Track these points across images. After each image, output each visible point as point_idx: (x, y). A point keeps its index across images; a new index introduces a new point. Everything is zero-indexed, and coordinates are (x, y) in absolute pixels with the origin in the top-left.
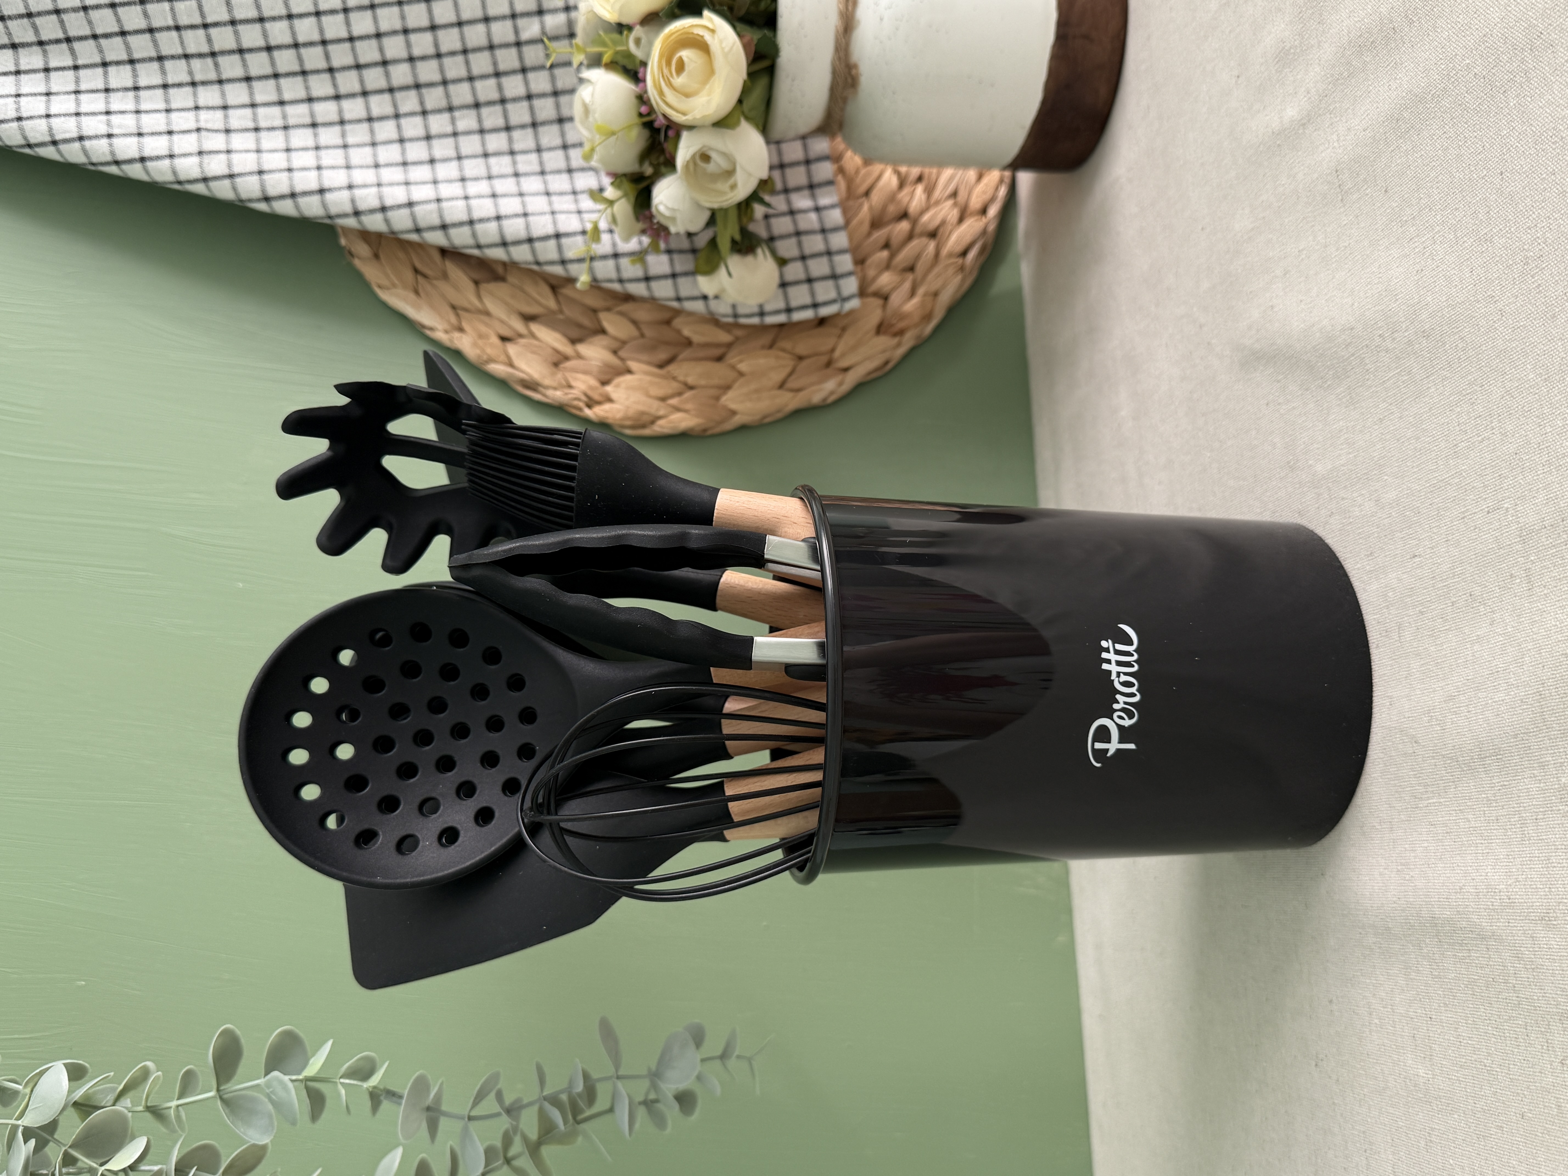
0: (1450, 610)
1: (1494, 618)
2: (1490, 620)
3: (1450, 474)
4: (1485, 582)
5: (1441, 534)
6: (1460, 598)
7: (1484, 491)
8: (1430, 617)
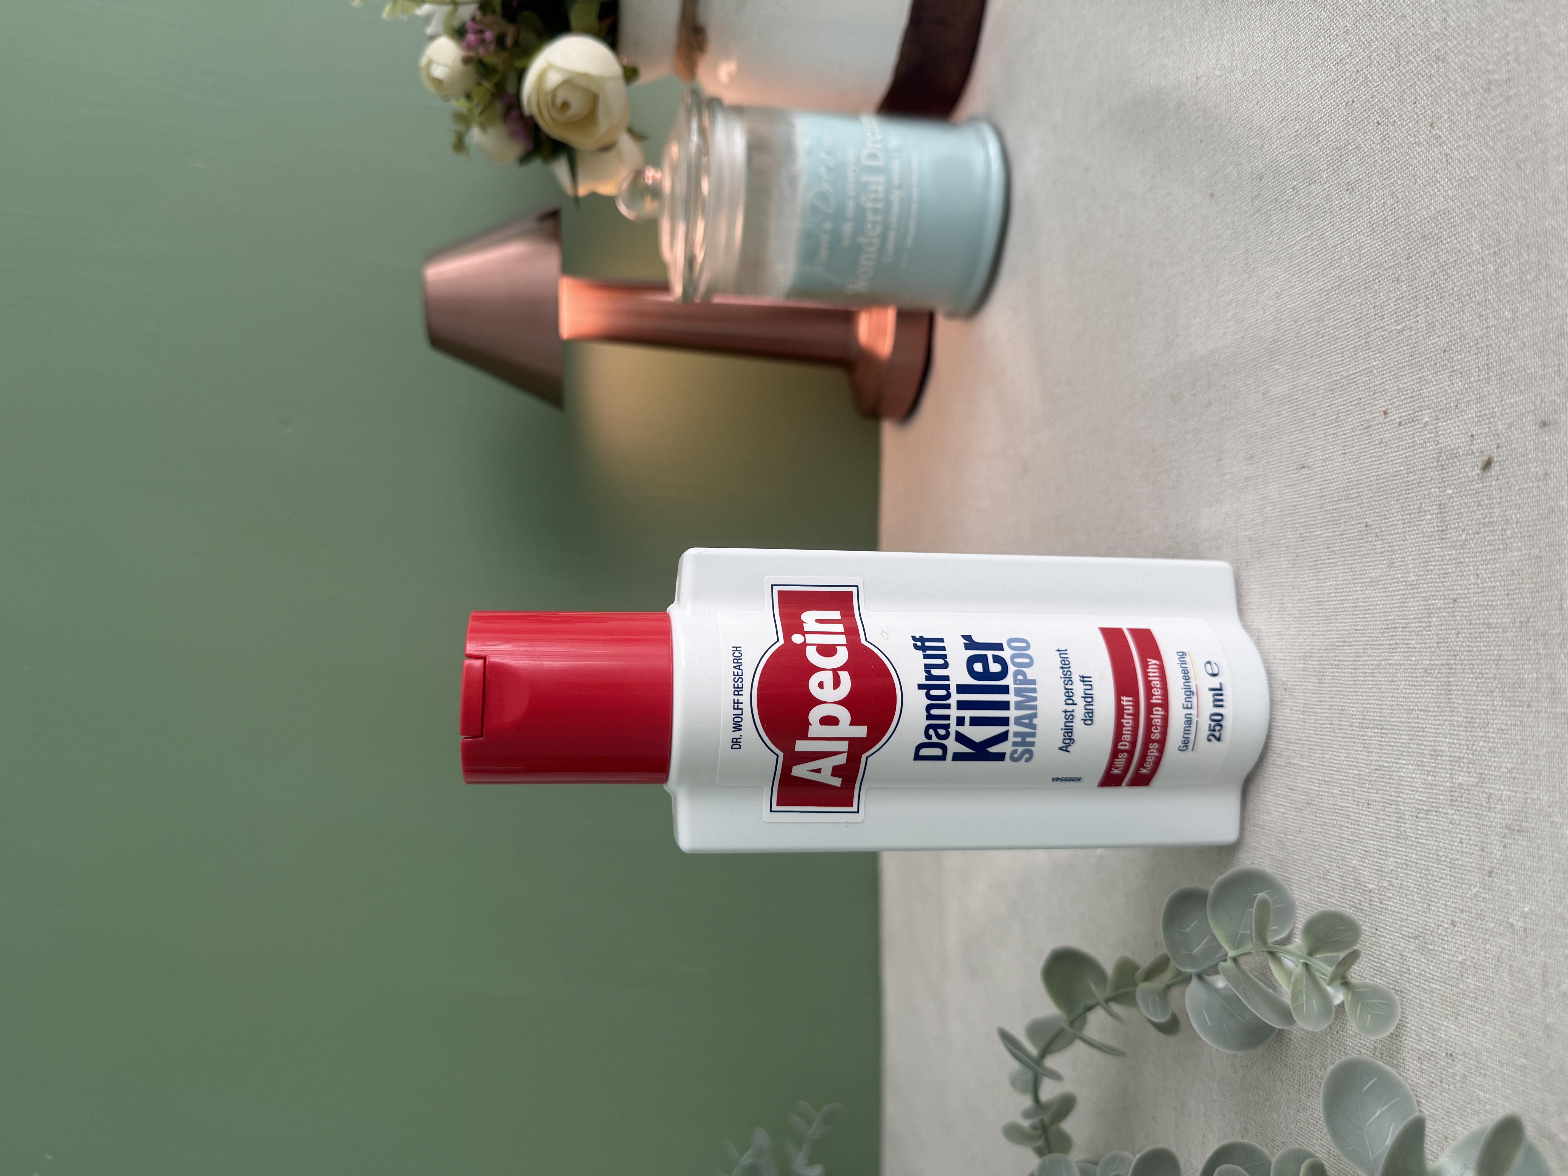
0: (1338, 541)
1: (1393, 559)
2: (1388, 562)
3: (1358, 370)
4: (1387, 513)
5: (1338, 445)
6: (1352, 527)
7: (1397, 395)
8: (1313, 545)
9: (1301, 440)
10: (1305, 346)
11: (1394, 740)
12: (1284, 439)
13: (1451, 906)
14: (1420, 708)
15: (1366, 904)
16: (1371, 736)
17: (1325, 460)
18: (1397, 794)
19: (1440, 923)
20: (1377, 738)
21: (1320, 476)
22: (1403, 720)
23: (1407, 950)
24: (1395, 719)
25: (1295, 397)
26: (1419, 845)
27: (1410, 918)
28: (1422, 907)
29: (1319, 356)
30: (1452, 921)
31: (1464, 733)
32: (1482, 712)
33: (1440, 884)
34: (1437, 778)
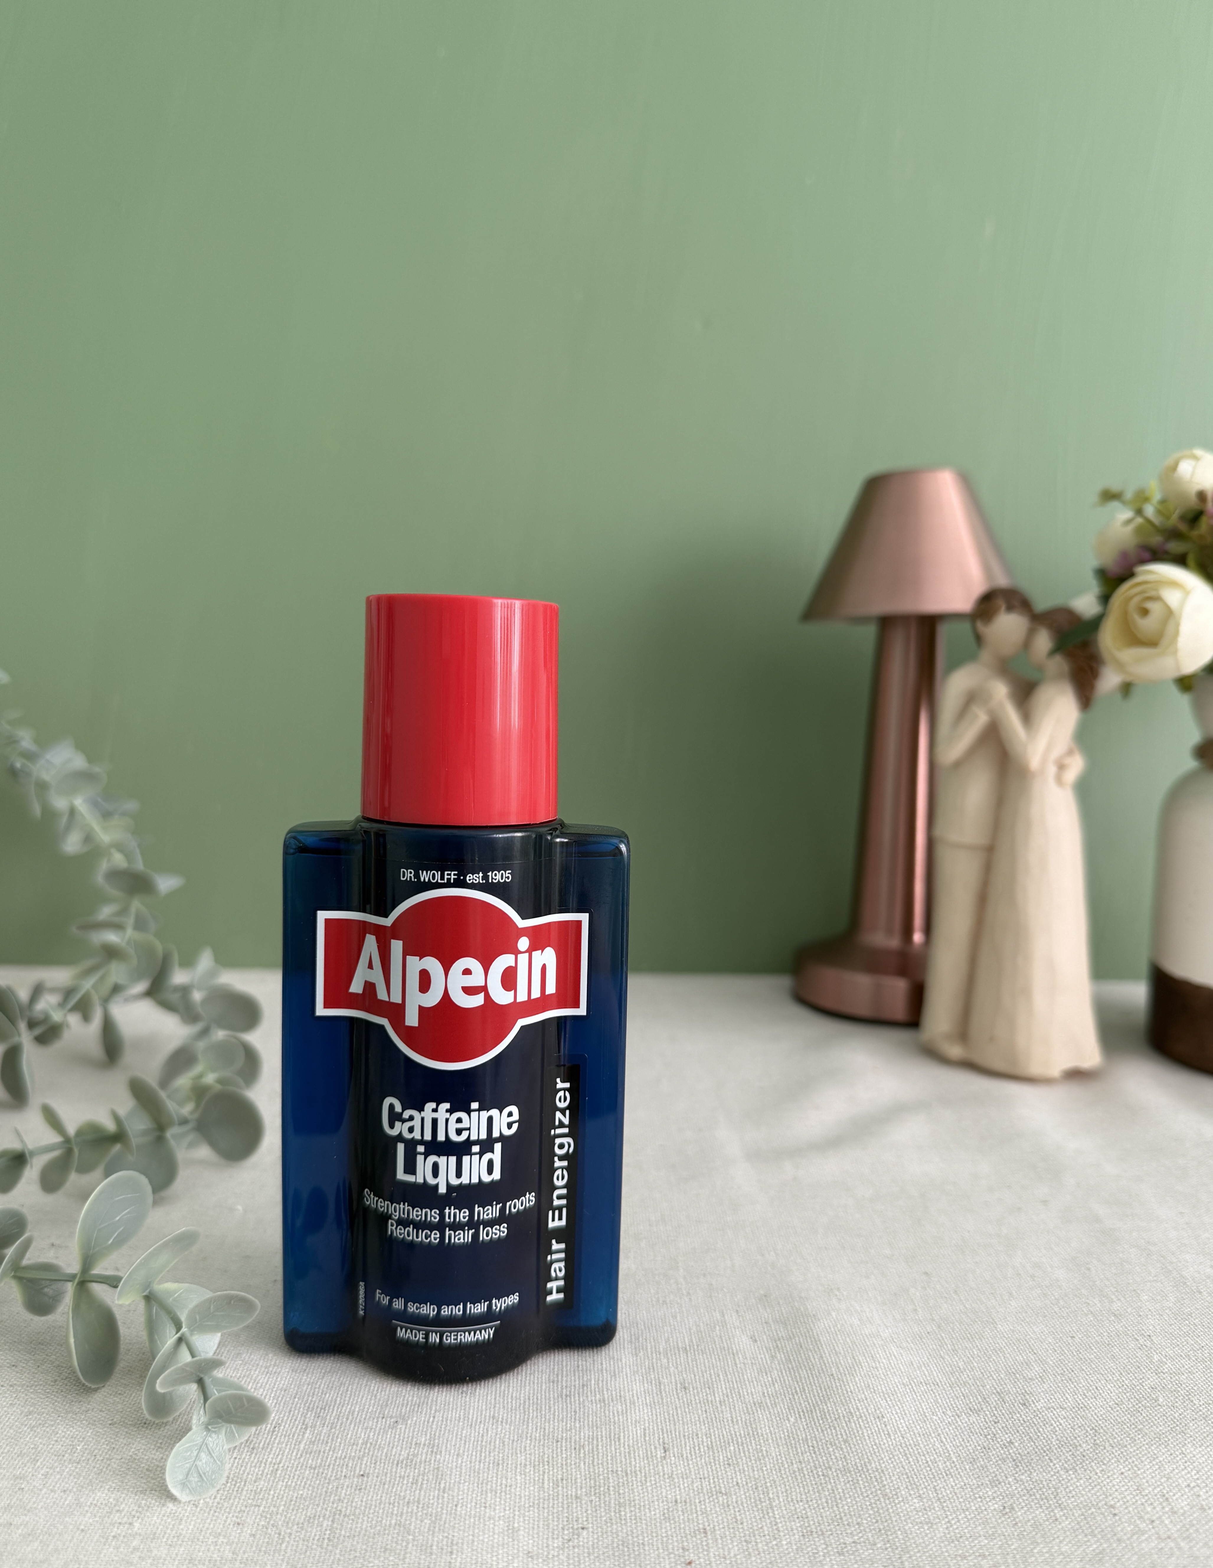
9: (699, 1449)
10: (815, 1453)
12: (703, 1427)
17: (671, 1477)
21: (652, 1471)
25: (753, 1442)
29: (801, 1470)
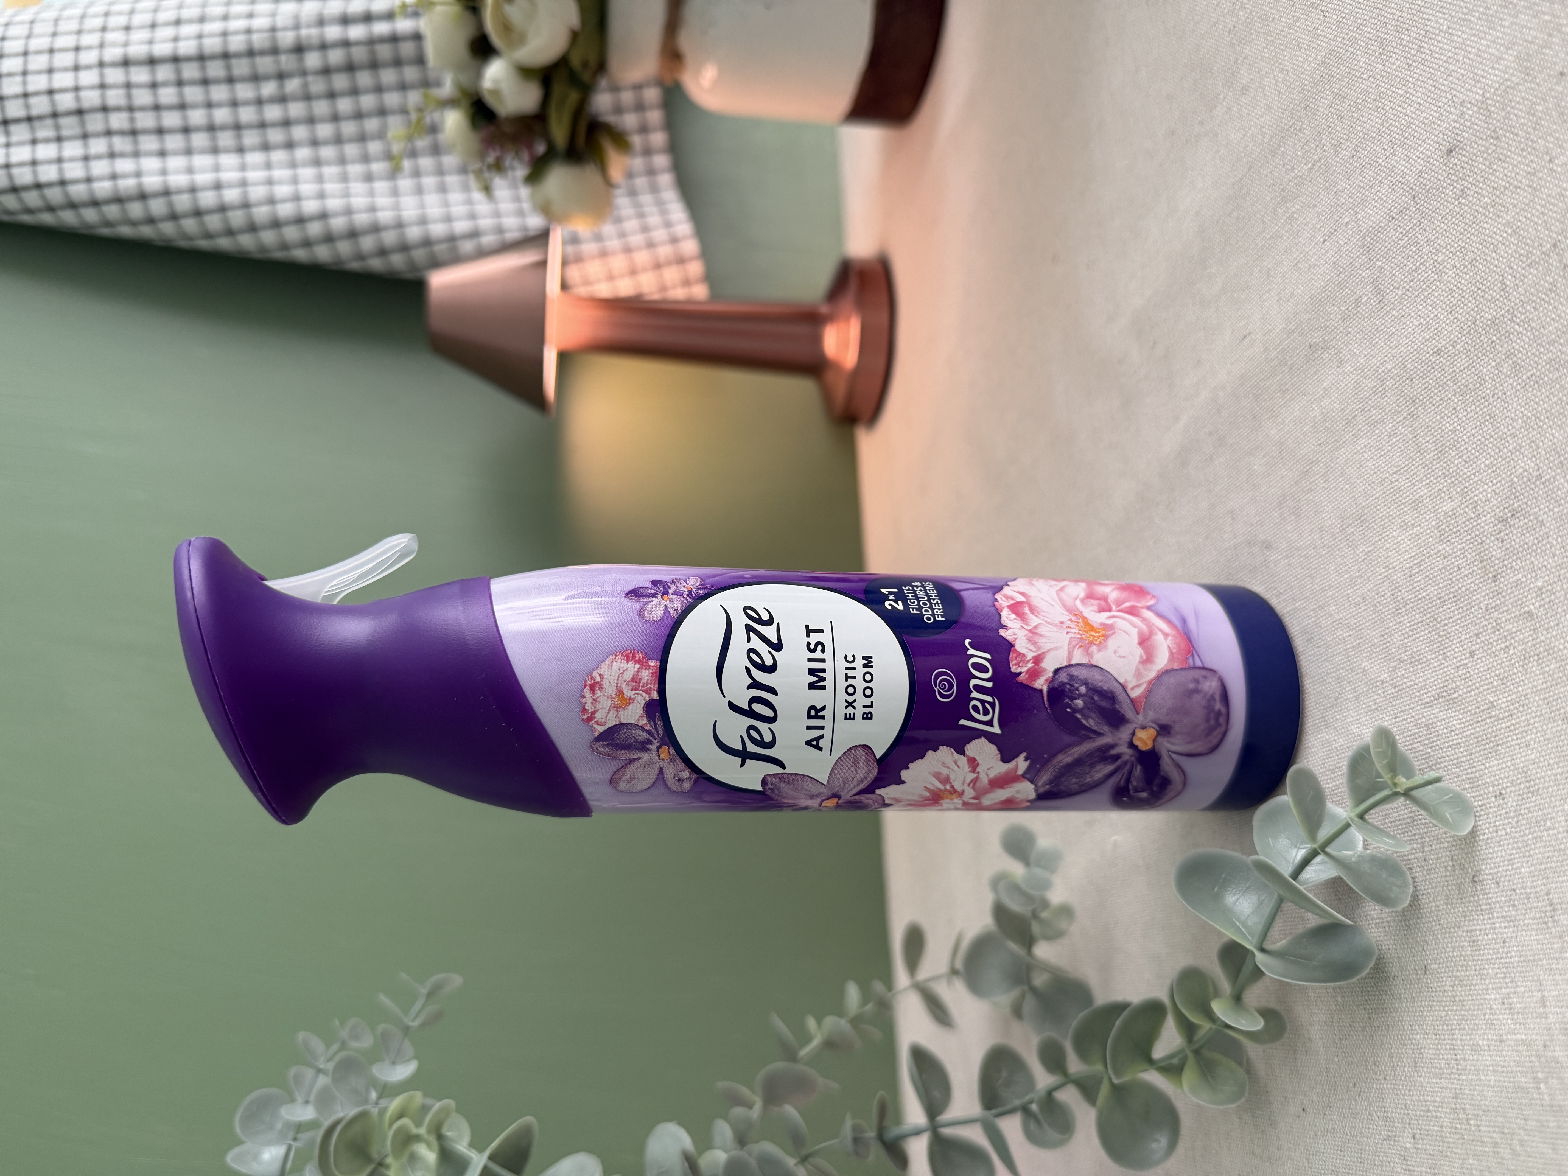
11: (1374, 519)
13: (1466, 638)
14: (1391, 472)
15: (1381, 699)
16: (1353, 532)
18: (1387, 569)
19: (1458, 664)
20: (1358, 530)
22: (1378, 495)
23: (1432, 716)
24: (1370, 499)
26: (1420, 602)
27: (1428, 682)
28: (1438, 660)
30: (1470, 653)
31: (1438, 465)
32: (1450, 433)
33: (1450, 625)
34: (1422, 525)
